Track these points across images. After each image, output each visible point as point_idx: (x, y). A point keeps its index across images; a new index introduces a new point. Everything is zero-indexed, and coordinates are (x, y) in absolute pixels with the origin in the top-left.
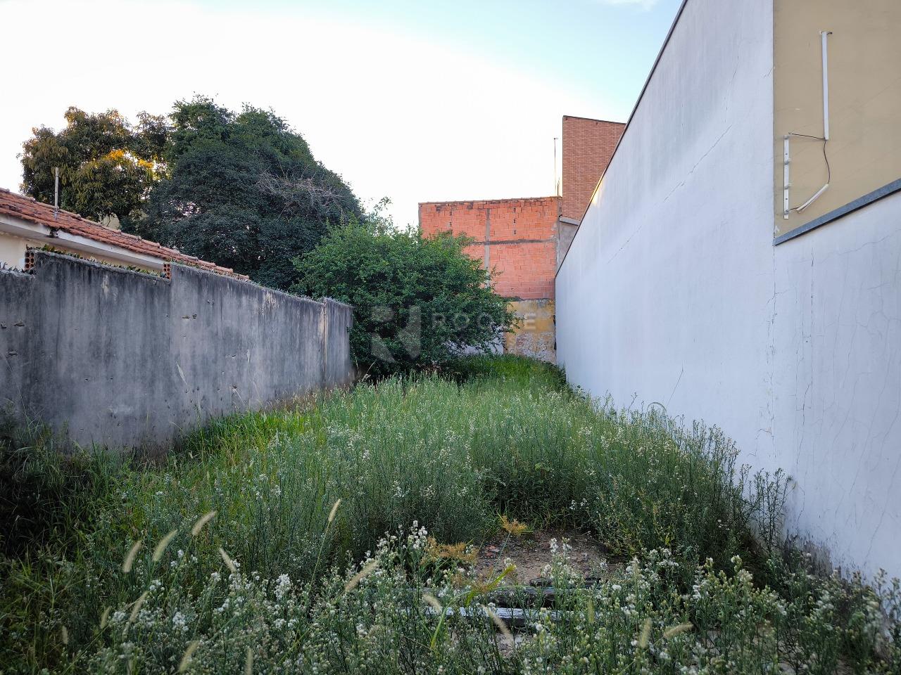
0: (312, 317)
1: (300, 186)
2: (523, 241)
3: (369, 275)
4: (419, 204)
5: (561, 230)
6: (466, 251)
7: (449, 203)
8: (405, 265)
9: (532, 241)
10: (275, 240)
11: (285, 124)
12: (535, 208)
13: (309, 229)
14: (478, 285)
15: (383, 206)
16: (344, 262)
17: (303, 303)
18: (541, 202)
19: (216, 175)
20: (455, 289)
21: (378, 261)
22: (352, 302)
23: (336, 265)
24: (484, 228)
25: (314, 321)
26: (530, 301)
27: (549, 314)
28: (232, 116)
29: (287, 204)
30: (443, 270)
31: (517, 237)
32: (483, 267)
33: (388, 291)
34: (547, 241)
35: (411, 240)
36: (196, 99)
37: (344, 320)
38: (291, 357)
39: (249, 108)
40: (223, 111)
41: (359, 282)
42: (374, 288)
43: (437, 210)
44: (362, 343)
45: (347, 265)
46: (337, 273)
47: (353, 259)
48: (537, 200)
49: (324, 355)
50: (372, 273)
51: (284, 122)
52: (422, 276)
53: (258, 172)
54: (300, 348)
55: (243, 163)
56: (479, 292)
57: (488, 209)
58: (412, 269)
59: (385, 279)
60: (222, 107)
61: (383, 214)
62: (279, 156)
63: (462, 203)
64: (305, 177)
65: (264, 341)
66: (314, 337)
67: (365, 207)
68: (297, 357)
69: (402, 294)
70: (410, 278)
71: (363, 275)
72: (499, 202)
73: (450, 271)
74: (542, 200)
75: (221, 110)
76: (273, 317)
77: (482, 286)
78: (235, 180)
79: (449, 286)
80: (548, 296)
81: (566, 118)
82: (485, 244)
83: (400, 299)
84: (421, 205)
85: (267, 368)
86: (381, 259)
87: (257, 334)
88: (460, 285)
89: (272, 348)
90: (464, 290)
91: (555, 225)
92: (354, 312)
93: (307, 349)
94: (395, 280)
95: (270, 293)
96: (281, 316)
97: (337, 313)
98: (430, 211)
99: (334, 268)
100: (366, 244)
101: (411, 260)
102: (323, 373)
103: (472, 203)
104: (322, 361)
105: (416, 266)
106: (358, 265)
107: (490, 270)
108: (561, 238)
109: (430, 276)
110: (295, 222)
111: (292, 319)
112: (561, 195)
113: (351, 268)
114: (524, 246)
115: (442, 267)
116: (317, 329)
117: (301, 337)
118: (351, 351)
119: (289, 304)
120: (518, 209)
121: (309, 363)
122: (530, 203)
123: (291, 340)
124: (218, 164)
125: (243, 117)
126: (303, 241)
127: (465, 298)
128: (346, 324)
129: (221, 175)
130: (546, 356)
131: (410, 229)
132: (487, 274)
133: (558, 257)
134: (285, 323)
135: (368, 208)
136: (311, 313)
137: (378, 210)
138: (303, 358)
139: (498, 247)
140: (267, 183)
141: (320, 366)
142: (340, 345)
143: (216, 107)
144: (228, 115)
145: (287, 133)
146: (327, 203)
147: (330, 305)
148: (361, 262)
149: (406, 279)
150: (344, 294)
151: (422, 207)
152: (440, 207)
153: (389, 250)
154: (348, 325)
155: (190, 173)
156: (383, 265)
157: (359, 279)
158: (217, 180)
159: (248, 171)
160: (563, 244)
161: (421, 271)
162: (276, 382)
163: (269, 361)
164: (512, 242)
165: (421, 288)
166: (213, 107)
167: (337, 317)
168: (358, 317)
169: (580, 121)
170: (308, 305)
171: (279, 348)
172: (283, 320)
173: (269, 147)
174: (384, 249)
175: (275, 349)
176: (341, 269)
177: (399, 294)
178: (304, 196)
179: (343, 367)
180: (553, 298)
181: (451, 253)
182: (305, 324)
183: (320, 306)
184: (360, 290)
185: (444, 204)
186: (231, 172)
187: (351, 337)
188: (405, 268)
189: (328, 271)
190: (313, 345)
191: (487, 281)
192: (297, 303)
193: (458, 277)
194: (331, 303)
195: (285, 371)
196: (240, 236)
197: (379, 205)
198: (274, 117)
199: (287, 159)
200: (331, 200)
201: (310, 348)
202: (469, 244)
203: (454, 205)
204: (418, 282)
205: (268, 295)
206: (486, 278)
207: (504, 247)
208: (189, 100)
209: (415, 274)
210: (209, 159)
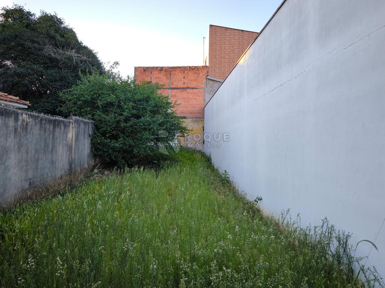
0: (62, 129)
1: (68, 53)
2: (188, 88)
3: (104, 104)
4: (135, 67)
5: (208, 83)
6: (159, 92)
7: (150, 67)
8: (125, 98)
9: (193, 88)
10: (53, 82)
11: (63, 22)
12: (194, 71)
13: (72, 77)
14: (167, 110)
15: (115, 66)
16: (89, 96)
17: (55, 120)
18: (198, 68)
19: (20, 45)
20: (154, 113)
21: (110, 95)
22: (93, 119)
23: (84, 97)
24: (168, 80)
25: (64, 131)
26: (191, 119)
27: (201, 126)
28: (33, 16)
29: (61, 63)
30: (147, 101)
31: (185, 86)
32: (169, 101)
33: (115, 113)
34: (200, 88)
35: (129, 85)
36: (14, 7)
37: (87, 129)
38: (44, 157)
39: (45, 13)
40: (29, 13)
41: (98, 107)
42: (107, 111)
43: (144, 71)
44: (99, 144)
45: (91, 97)
46: (85, 102)
47: (94, 93)
48: (196, 67)
49: (71, 152)
50: (105, 102)
51: (62, 21)
52: (135, 105)
53: (45, 44)
54: (52, 150)
55: (35, 39)
56: (167, 114)
57: (170, 71)
58: (130, 100)
59: (113, 106)
60: (28, 11)
61: (115, 71)
62: (58, 37)
63: (157, 68)
64: (72, 49)
65: (19, 148)
66: (64, 142)
67: (105, 67)
68: (50, 157)
69: (123, 115)
70: (128, 105)
71: (100, 103)
72: (176, 68)
73: (152, 102)
74: (198, 67)
75: (28, 12)
76: (29, 131)
77: (169, 111)
78: (30, 48)
79: (151, 112)
80: (200, 117)
81: (211, 26)
82: (168, 89)
83: (122, 118)
84: (136, 68)
85: (22, 167)
86: (111, 94)
87: (12, 144)
88: (157, 110)
89: (28, 153)
90: (159, 113)
91: (205, 81)
92: (94, 125)
93: (58, 150)
94: (119, 106)
95: (26, 114)
96: (36, 130)
97: (82, 125)
98: (141, 71)
99: (83, 99)
100: (103, 86)
101: (129, 95)
102: (70, 164)
103: (162, 68)
104: (70, 157)
105: (132, 99)
106: (98, 97)
107: (173, 102)
108: (208, 87)
109: (140, 105)
110: (64, 72)
111: (46, 131)
112: (208, 65)
113: (93, 99)
114: (188, 90)
115: (147, 100)
116: (66, 137)
117: (53, 143)
118: (92, 148)
119: (44, 122)
120: (186, 72)
121: (60, 159)
122: (192, 69)
123: (45, 146)
124: (21, 39)
125: (41, 18)
126: (68, 83)
127: (160, 118)
128: (88, 132)
129: (23, 45)
130: (199, 147)
131: (129, 78)
132: (172, 105)
133: (206, 97)
134: (40, 134)
135: (107, 68)
136: (62, 127)
137: (112, 68)
138: (54, 156)
139: (175, 90)
140: (49, 50)
141: (69, 160)
142: (84, 145)
143: (24, 10)
144: (32, 15)
145: (64, 27)
146: (83, 63)
147: (77, 121)
148: (100, 96)
149: (126, 106)
150: (89, 114)
151: (136, 69)
152: (146, 70)
153: (116, 90)
154: (90, 133)
155: (5, 43)
156: (112, 98)
157: (98, 106)
158: (20, 48)
159: (39, 43)
160: (209, 90)
161: (134, 102)
162: (30, 175)
163: (23, 163)
164: (183, 88)
165: (135, 112)
166: (23, 10)
167: (82, 129)
168: (97, 128)
169: (218, 28)
170: (60, 122)
171: (33, 152)
172: (38, 132)
173: (52, 32)
174: (113, 89)
175: (30, 153)
176: (87, 99)
177: (121, 115)
178: (70, 58)
179: (86, 158)
180: (203, 118)
181: (152, 93)
182: (57, 134)
183: (69, 122)
184: (98, 112)
185: (148, 68)
186: (28, 44)
187: (92, 140)
188: (125, 100)
189: (79, 100)
190: (63, 147)
191: (172, 109)
192: (50, 121)
193: (156, 106)
194: (78, 120)
195: (39, 167)
196: (32, 79)
197: (113, 66)
198: (57, 18)
199: (63, 39)
200: (85, 61)
201: (61, 149)
202: (160, 89)
203: (153, 68)
204: (133, 108)
205: (24, 116)
206: (171, 107)
207: (178, 90)
208: (11, 6)
209: (131, 103)
210: (16, 36)
